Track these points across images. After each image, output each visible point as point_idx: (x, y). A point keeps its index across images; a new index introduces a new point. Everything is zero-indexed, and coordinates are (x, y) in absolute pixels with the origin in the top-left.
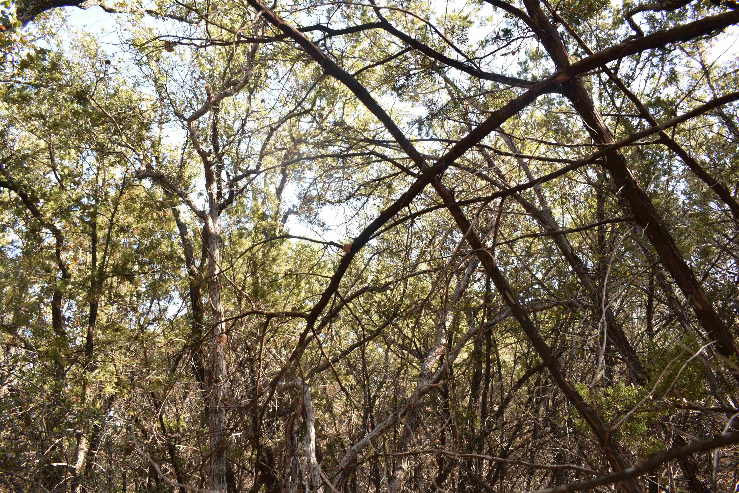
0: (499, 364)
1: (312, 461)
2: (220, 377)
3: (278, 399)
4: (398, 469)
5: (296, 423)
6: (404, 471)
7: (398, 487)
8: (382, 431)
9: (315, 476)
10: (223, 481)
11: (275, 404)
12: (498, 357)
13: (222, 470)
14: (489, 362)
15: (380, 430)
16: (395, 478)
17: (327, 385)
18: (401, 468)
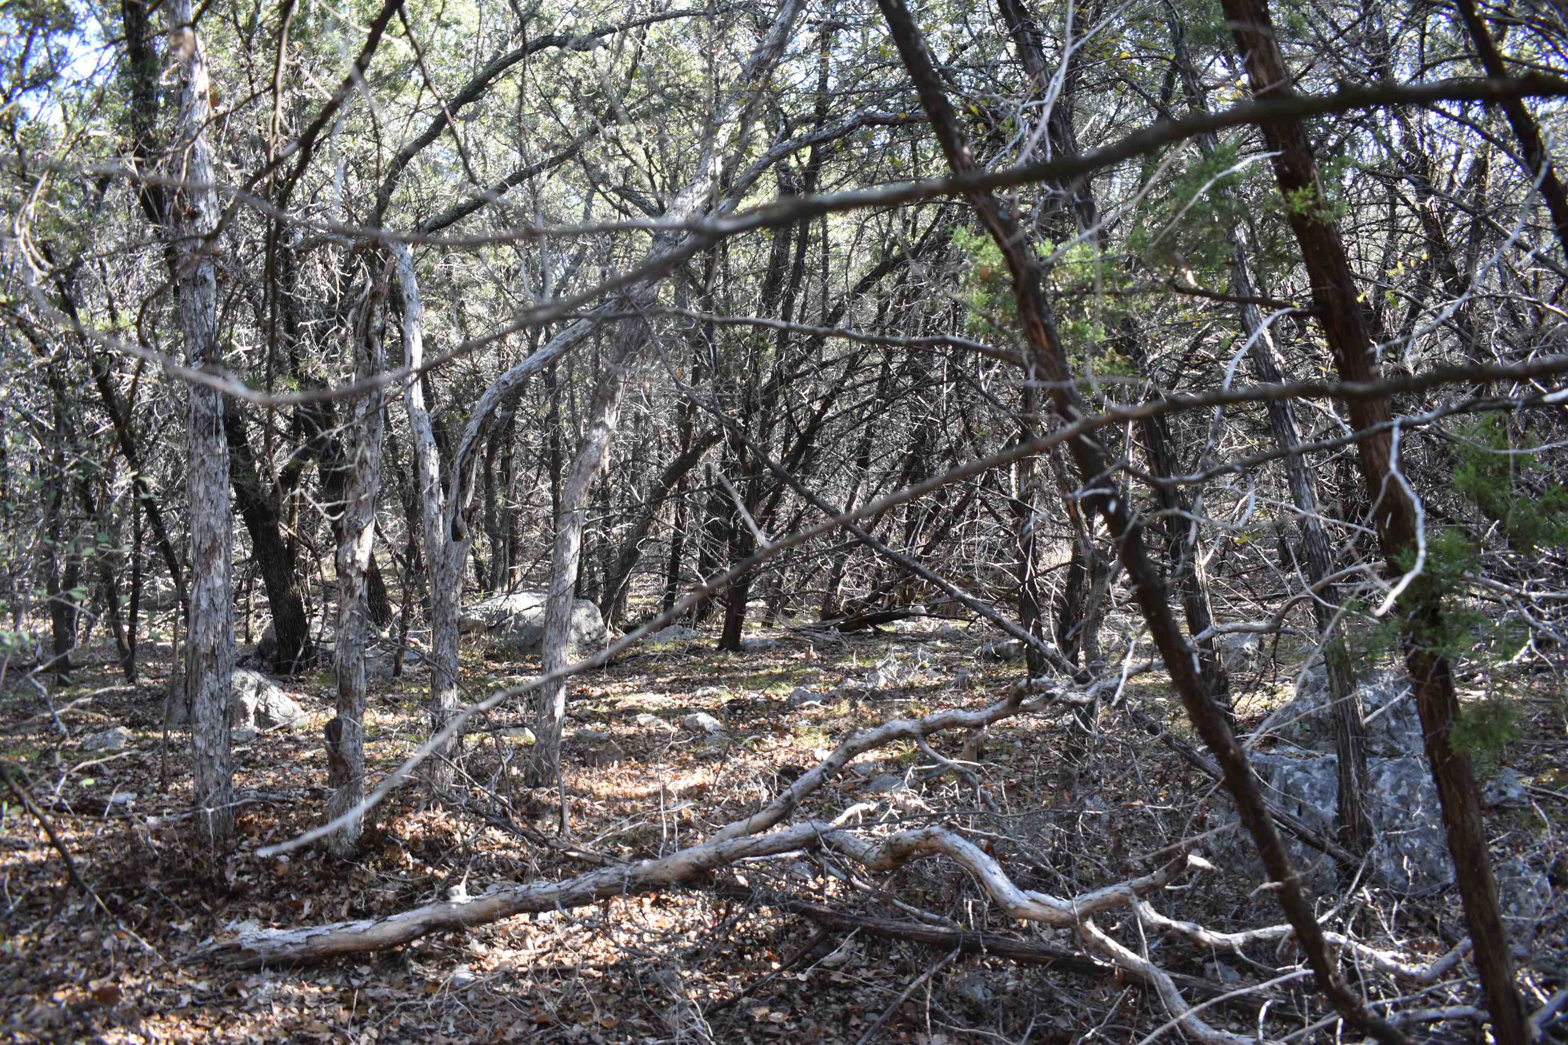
0: (826, 248)
1: (415, 403)
2: (202, 205)
3: (343, 278)
4: (597, 426)
5: (378, 313)
6: (609, 431)
7: (594, 460)
8: (567, 347)
9: (420, 432)
10: (218, 431)
11: (334, 286)
12: (825, 233)
13: (214, 409)
14: (804, 242)
15: (562, 343)
16: (589, 443)
17: (454, 265)
18: (603, 424)
